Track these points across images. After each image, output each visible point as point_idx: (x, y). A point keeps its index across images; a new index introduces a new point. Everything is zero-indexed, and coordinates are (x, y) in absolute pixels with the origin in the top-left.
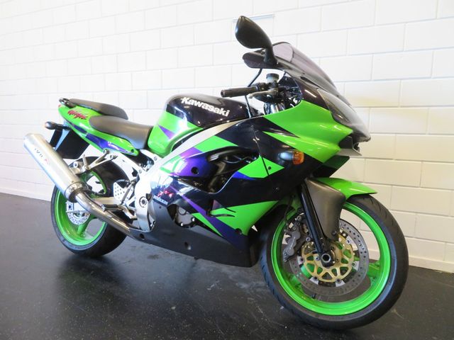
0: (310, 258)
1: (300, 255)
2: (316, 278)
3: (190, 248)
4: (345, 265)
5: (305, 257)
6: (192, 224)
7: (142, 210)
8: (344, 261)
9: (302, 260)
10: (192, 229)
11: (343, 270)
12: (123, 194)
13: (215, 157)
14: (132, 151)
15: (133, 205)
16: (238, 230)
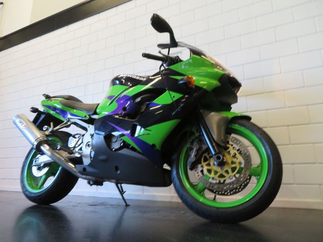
0: (209, 165)
1: (201, 163)
2: (213, 178)
3: (119, 172)
4: (233, 166)
5: (204, 164)
6: (121, 148)
7: (87, 151)
8: (233, 163)
9: (202, 167)
10: (121, 152)
11: (233, 169)
12: (75, 142)
13: (138, 99)
14: (86, 116)
15: (81, 149)
16: (154, 146)
